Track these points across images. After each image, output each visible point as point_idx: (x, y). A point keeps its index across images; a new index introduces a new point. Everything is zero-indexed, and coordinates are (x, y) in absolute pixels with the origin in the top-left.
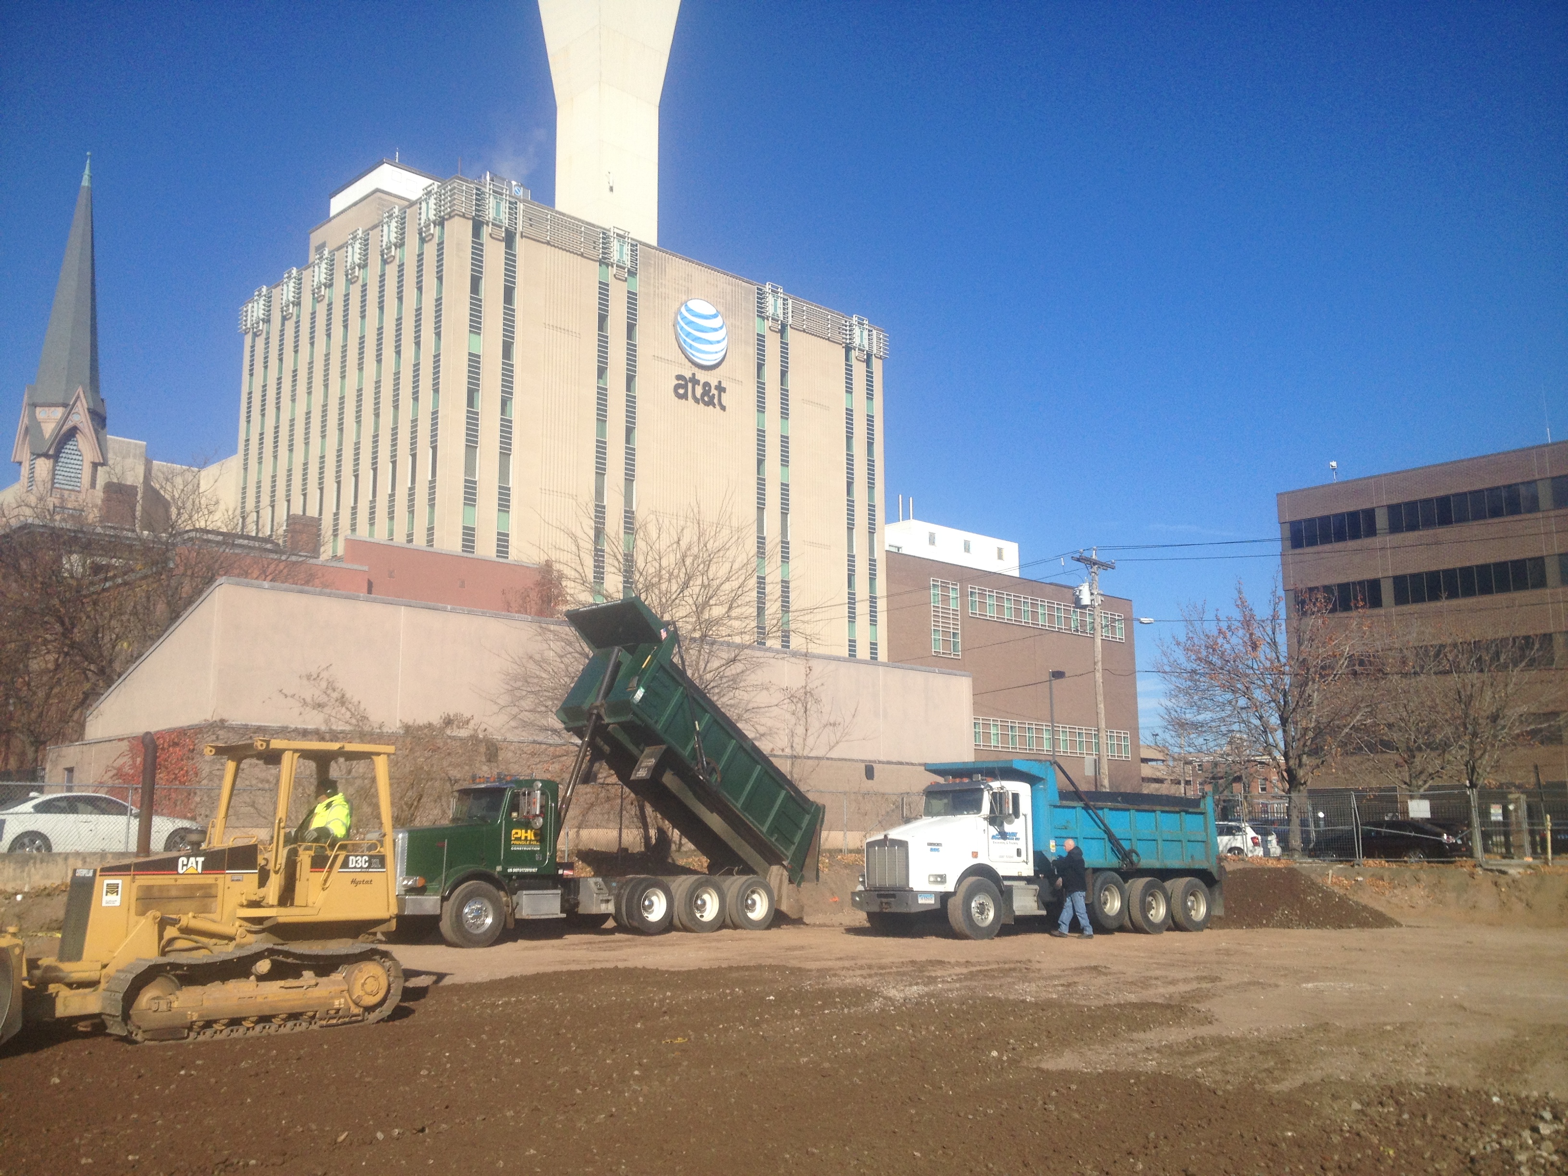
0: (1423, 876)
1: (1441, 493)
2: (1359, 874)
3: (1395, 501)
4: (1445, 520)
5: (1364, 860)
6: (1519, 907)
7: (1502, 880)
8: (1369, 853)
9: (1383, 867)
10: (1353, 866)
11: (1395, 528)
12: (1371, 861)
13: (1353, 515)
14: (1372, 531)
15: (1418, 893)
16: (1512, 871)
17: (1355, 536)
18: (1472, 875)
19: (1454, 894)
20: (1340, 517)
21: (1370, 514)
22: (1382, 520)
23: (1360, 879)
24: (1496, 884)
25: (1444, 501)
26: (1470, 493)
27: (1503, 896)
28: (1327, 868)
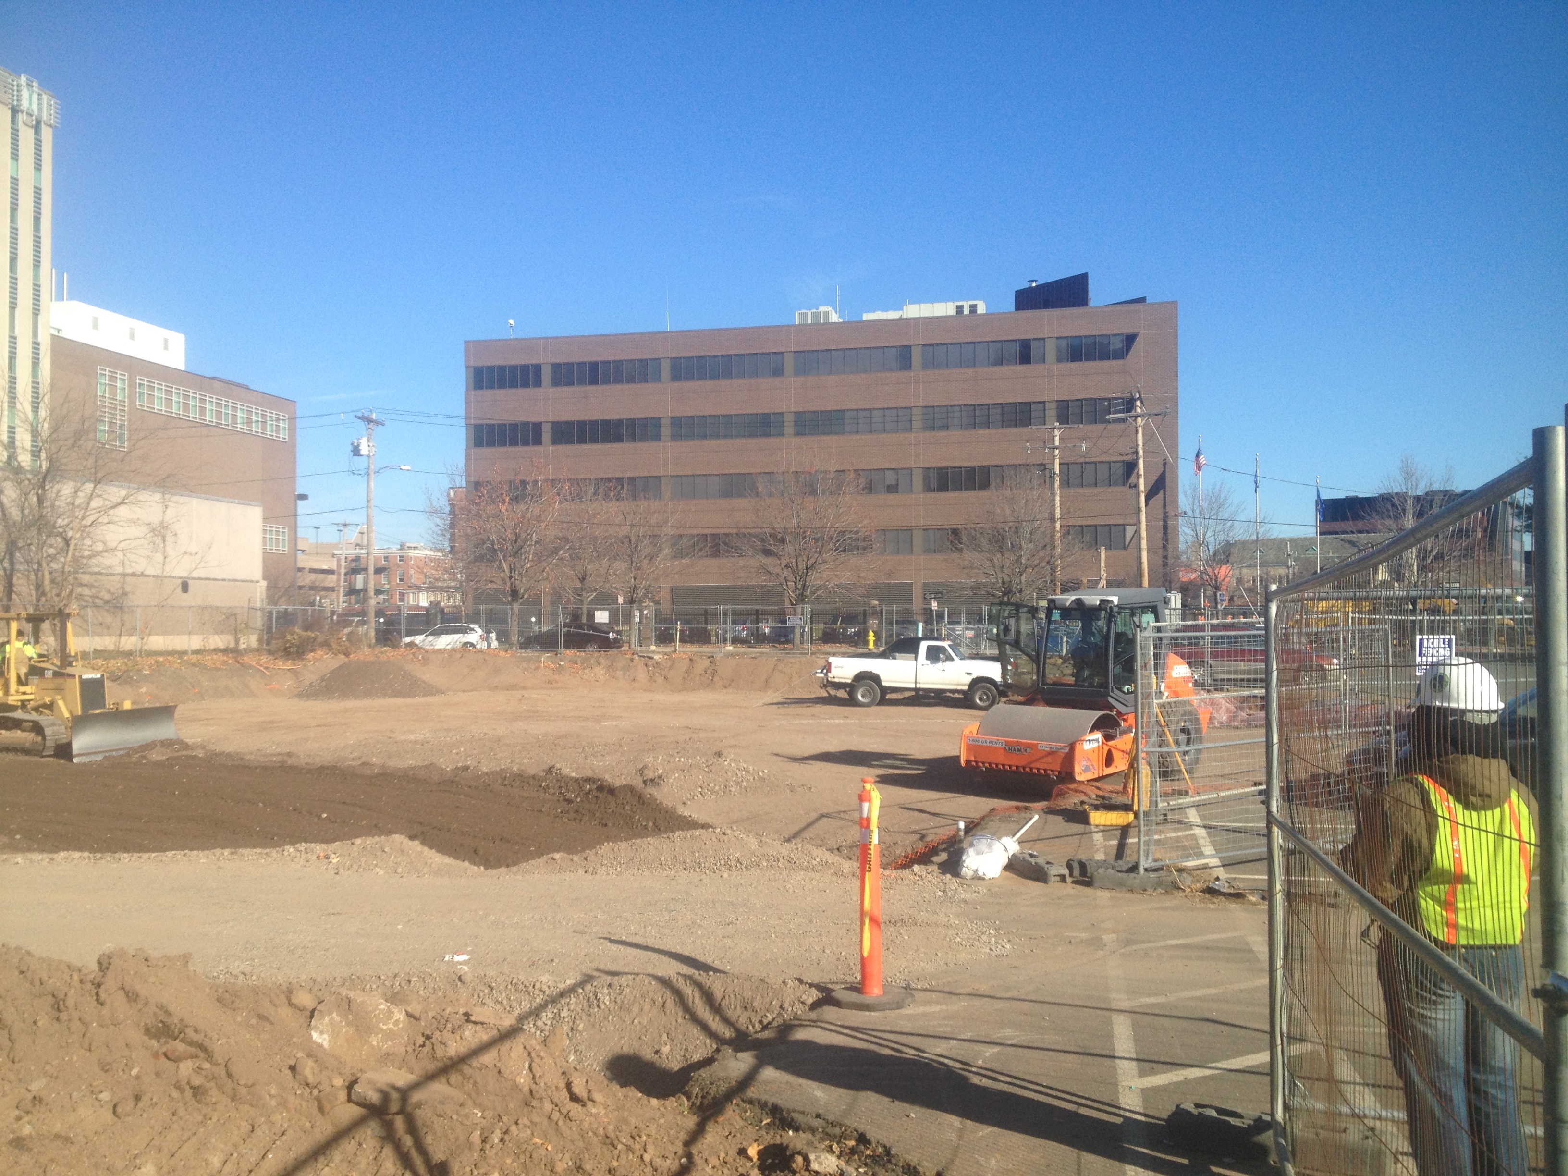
0: (602, 660)
1: (593, 359)
2: (562, 661)
3: (558, 361)
4: (594, 381)
5: (563, 651)
6: (660, 680)
7: (650, 663)
8: (567, 646)
9: (576, 655)
10: (556, 654)
11: (556, 382)
12: (568, 651)
13: (525, 368)
14: (538, 383)
15: (600, 671)
16: (656, 657)
17: (525, 385)
18: (632, 660)
19: (621, 672)
20: (514, 368)
21: (538, 368)
22: (546, 375)
23: (562, 663)
24: (646, 665)
25: (594, 366)
26: (614, 361)
27: (651, 673)
28: (539, 657)
